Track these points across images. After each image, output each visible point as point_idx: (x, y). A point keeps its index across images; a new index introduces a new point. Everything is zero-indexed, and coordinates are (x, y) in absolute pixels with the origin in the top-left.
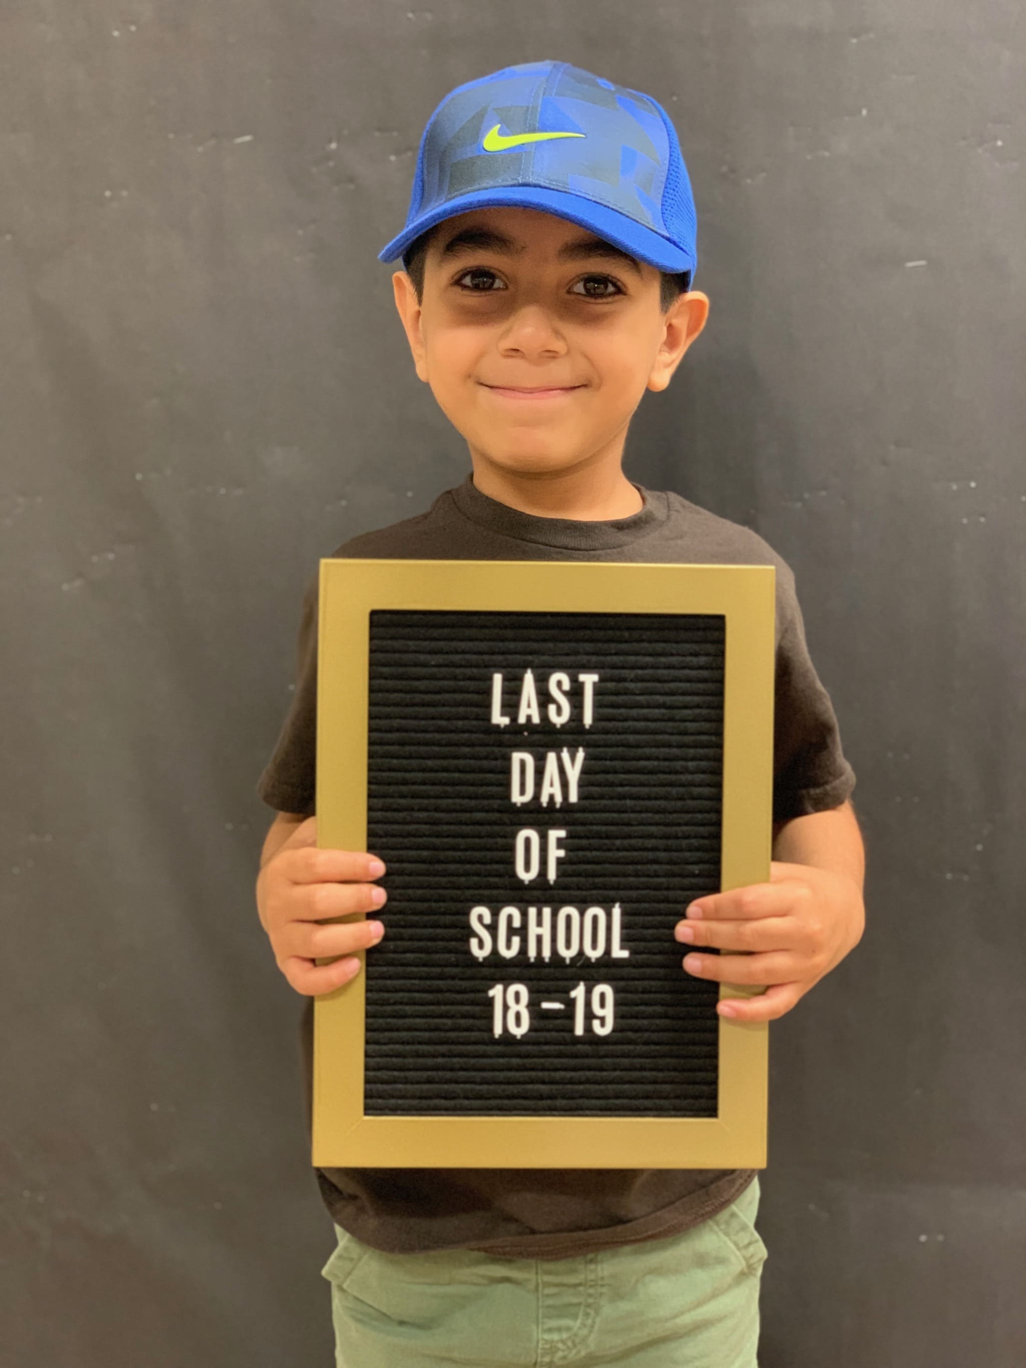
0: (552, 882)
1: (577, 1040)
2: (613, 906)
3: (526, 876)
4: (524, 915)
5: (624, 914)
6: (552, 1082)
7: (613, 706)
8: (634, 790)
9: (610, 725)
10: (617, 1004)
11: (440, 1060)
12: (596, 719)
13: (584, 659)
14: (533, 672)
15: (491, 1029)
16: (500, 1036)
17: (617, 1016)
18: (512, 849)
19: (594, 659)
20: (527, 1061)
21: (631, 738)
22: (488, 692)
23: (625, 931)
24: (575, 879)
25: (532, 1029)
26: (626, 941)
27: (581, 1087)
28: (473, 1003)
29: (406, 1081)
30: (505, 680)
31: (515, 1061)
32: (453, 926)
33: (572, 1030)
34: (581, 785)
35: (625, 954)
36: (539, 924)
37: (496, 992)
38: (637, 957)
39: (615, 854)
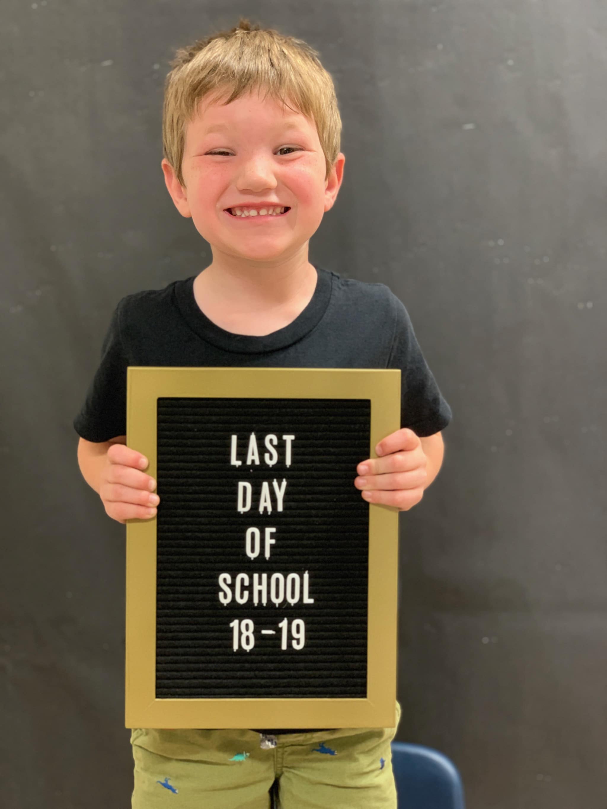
0: (267, 559)
1: (283, 653)
2: (304, 573)
3: (252, 556)
4: (251, 578)
5: (310, 578)
6: (269, 677)
7: (304, 454)
8: (317, 504)
9: (302, 465)
10: (307, 631)
11: (201, 665)
12: (293, 461)
13: (286, 426)
14: (255, 434)
15: (231, 646)
16: (237, 650)
17: (307, 638)
18: (244, 539)
19: (291, 426)
20: (254, 665)
21: (314, 473)
22: (229, 446)
23: (311, 587)
24: (281, 557)
25: (255, 646)
26: (312, 594)
27: (285, 681)
28: (221, 631)
29: (181, 678)
30: (238, 439)
31: (247, 665)
32: (209, 585)
33: (280, 646)
34: (285, 501)
35: (311, 601)
36: (260, 583)
37: (235, 624)
38: (319, 603)
39: (305, 542)
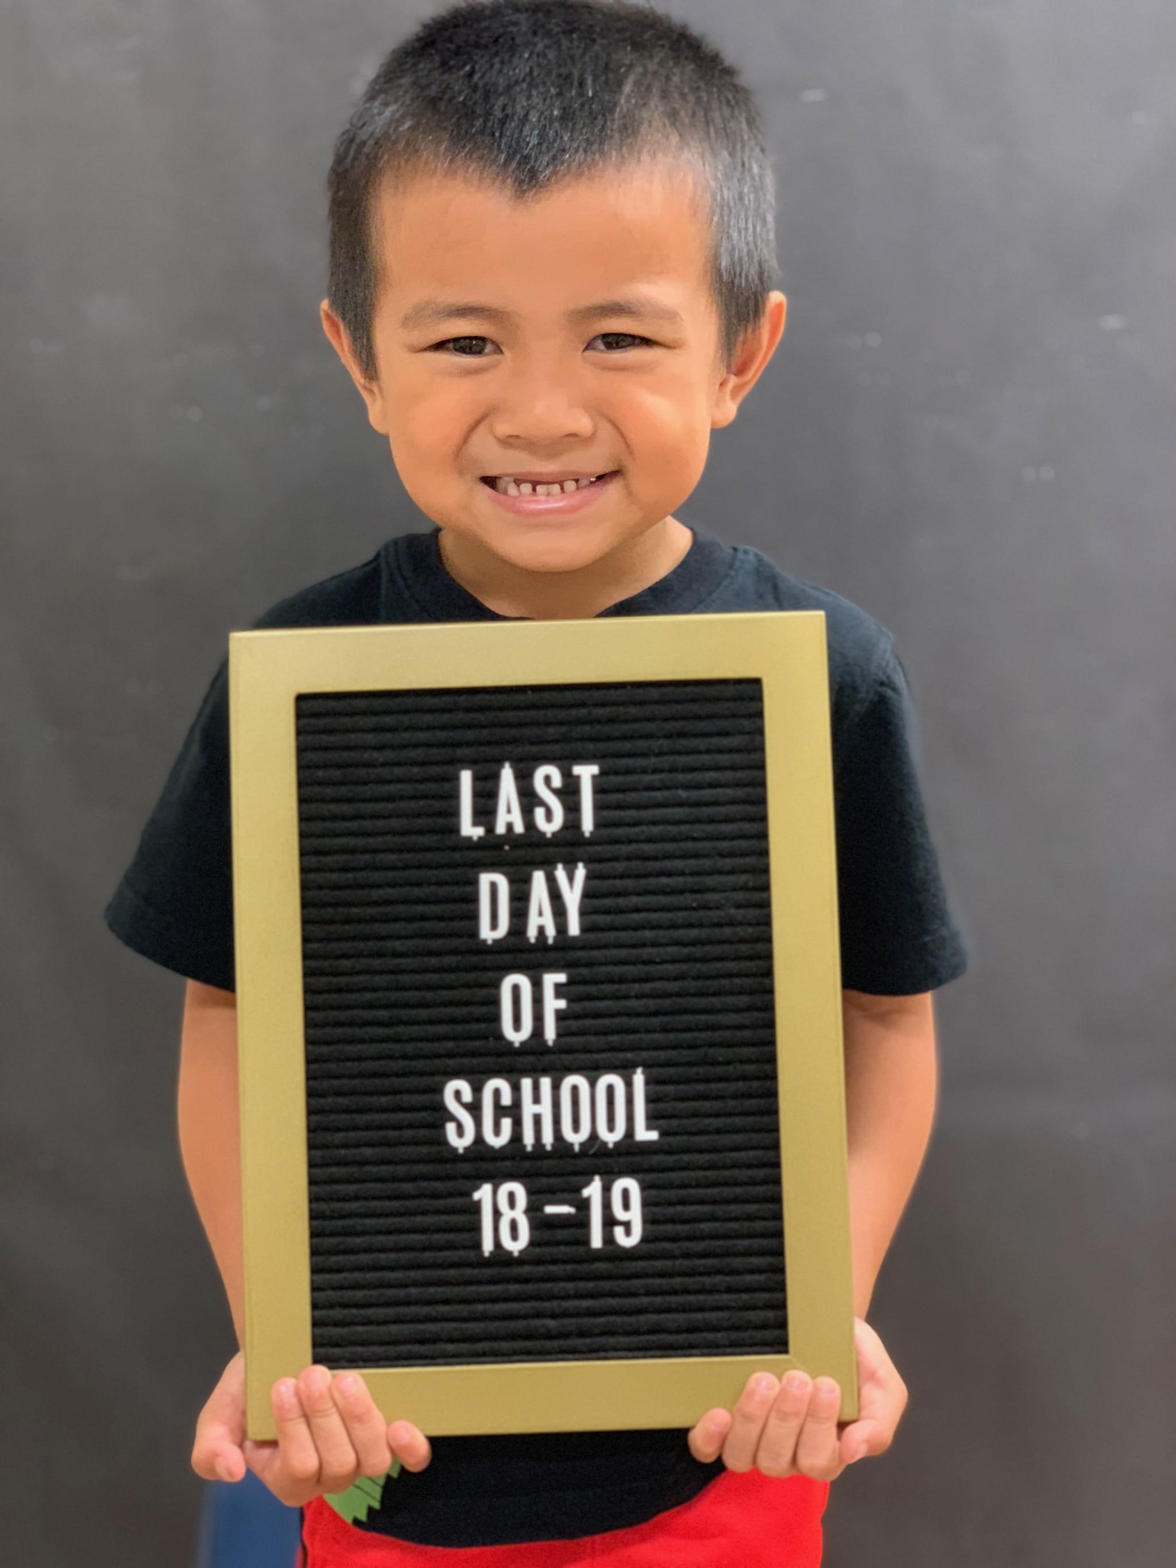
0: (550, 1043)
1: (597, 1256)
2: (634, 1073)
3: (516, 1037)
4: (516, 1089)
5: (648, 1082)
6: (565, 1314)
7: (620, 806)
8: (654, 916)
9: (619, 832)
10: (645, 1204)
11: (413, 1291)
12: (598, 824)
13: (579, 746)
14: (512, 767)
15: (478, 1245)
16: (491, 1253)
17: (646, 1221)
18: (496, 1001)
19: (591, 746)
20: (530, 1288)
21: (647, 848)
22: (454, 795)
23: (651, 1106)
24: (581, 1039)
25: (532, 1243)
26: (653, 1120)
27: (602, 1320)
28: (452, 1211)
29: (368, 1322)
30: (476, 779)
31: (513, 1288)
32: (423, 1108)
33: (586, 1241)
34: (583, 913)
35: (653, 1136)
36: (537, 1100)
37: (484, 1194)
38: (670, 1139)
39: (633, 1003)
